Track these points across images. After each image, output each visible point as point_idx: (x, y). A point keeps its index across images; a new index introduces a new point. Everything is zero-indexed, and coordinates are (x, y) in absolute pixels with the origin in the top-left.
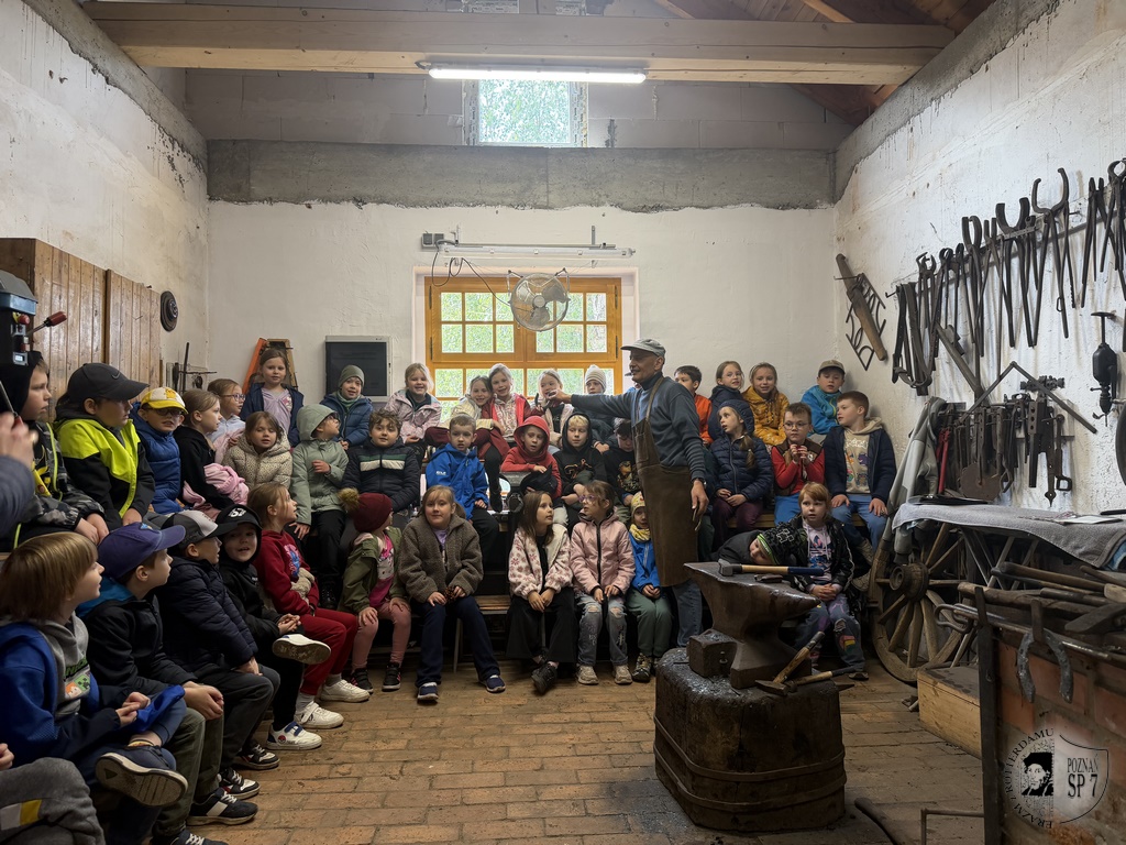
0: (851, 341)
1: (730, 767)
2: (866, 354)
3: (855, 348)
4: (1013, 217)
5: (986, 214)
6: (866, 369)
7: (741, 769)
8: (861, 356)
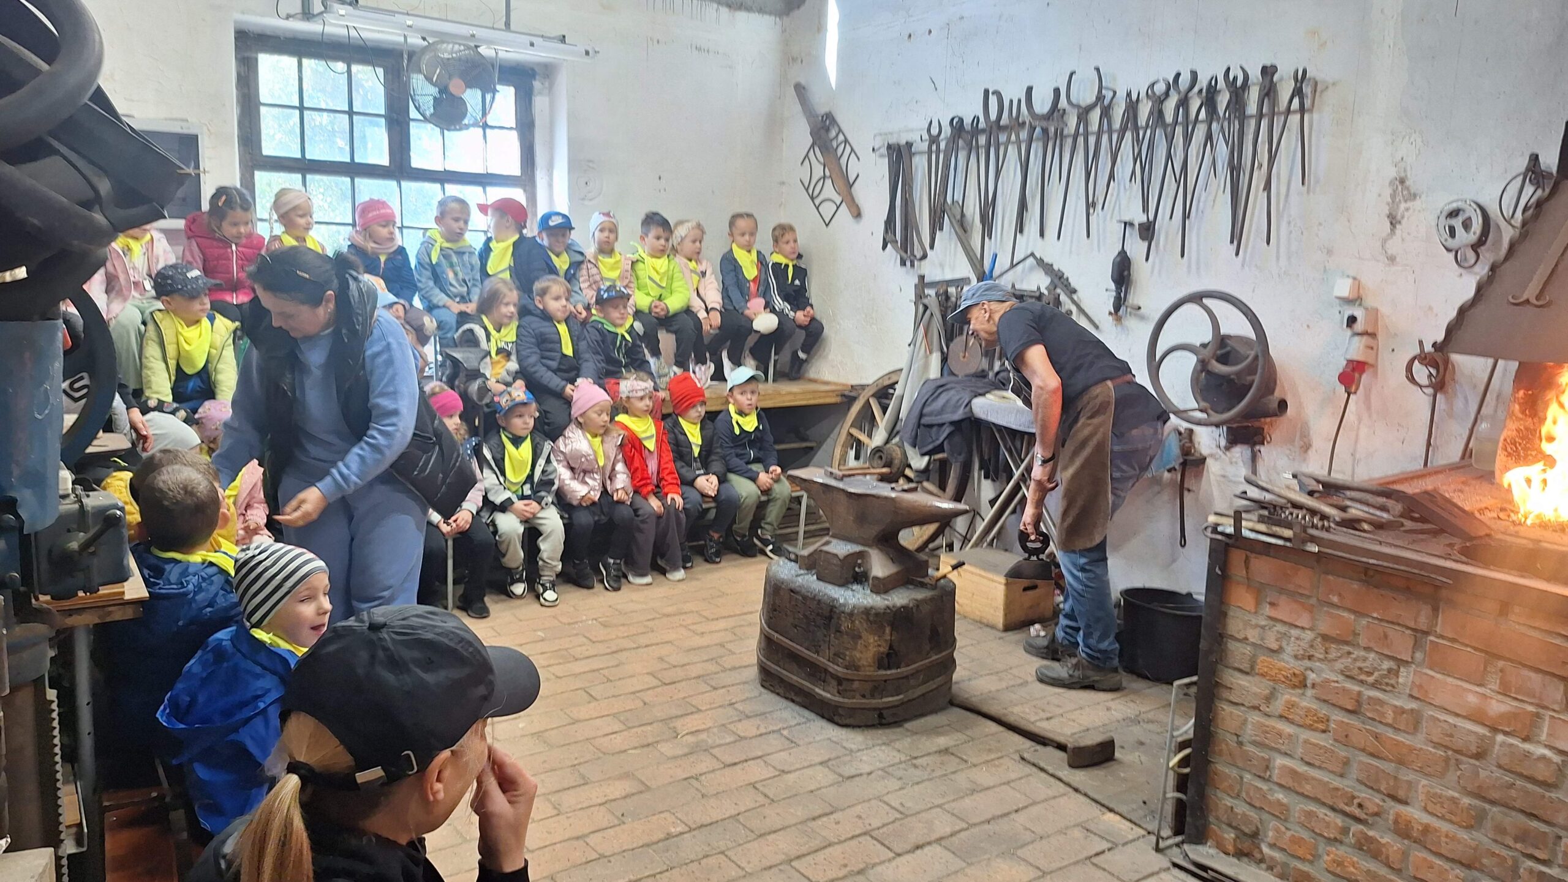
0: (807, 190)
1: (879, 668)
2: (828, 209)
3: (812, 198)
4: (1042, 105)
5: (1013, 93)
6: (827, 225)
7: (889, 668)
8: (820, 209)
